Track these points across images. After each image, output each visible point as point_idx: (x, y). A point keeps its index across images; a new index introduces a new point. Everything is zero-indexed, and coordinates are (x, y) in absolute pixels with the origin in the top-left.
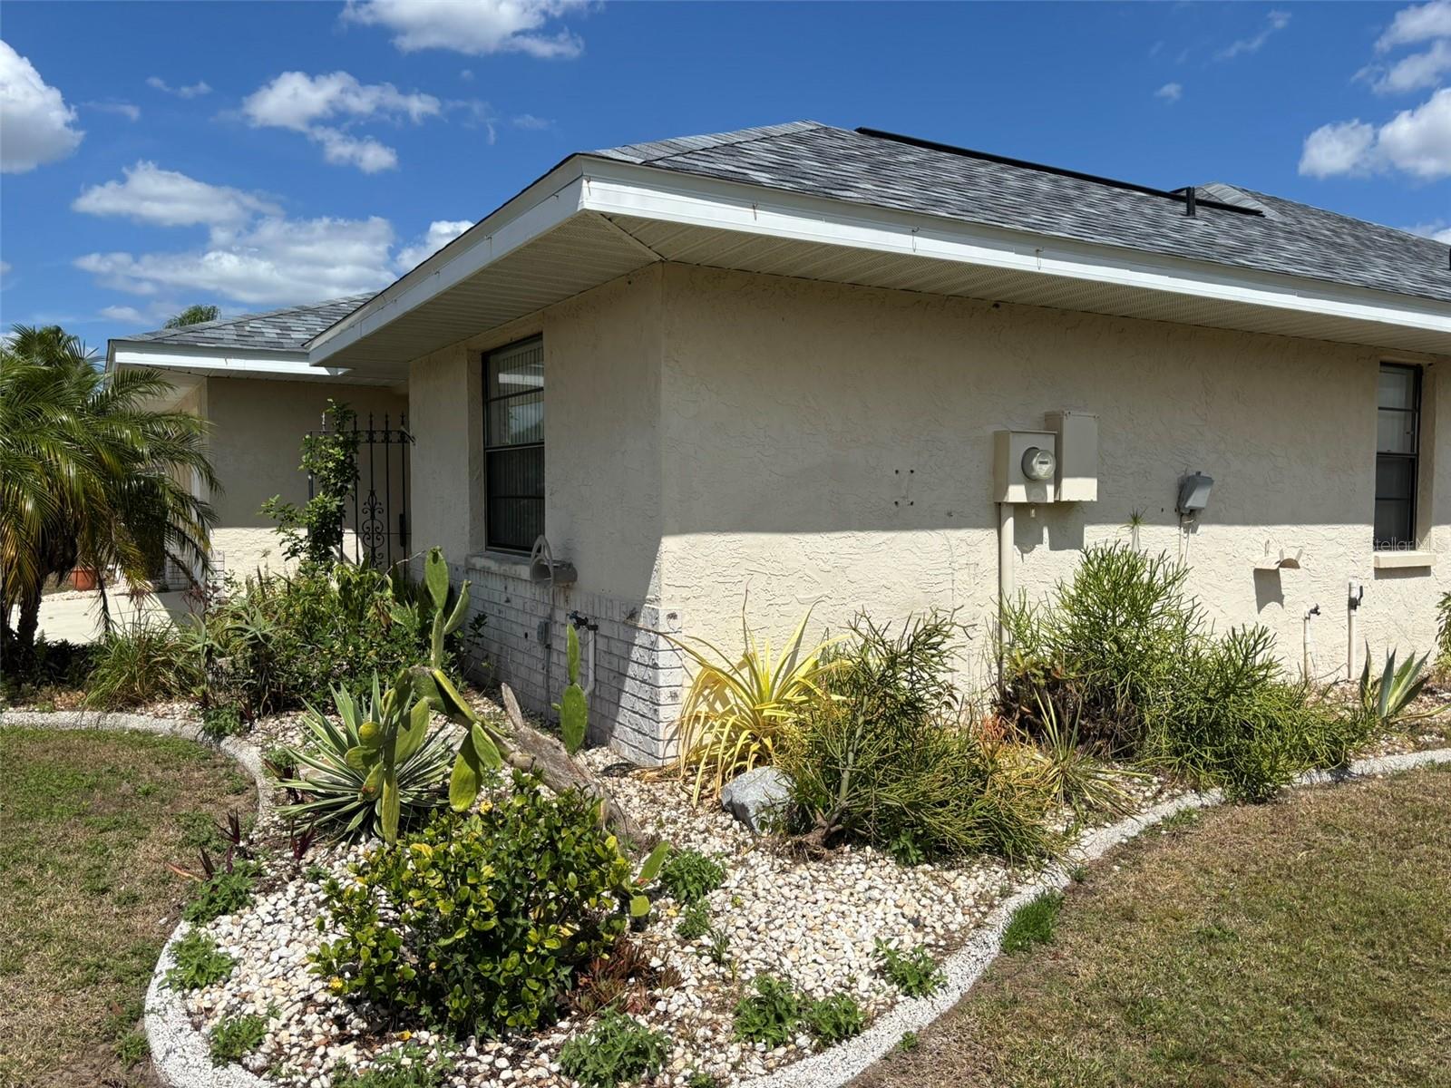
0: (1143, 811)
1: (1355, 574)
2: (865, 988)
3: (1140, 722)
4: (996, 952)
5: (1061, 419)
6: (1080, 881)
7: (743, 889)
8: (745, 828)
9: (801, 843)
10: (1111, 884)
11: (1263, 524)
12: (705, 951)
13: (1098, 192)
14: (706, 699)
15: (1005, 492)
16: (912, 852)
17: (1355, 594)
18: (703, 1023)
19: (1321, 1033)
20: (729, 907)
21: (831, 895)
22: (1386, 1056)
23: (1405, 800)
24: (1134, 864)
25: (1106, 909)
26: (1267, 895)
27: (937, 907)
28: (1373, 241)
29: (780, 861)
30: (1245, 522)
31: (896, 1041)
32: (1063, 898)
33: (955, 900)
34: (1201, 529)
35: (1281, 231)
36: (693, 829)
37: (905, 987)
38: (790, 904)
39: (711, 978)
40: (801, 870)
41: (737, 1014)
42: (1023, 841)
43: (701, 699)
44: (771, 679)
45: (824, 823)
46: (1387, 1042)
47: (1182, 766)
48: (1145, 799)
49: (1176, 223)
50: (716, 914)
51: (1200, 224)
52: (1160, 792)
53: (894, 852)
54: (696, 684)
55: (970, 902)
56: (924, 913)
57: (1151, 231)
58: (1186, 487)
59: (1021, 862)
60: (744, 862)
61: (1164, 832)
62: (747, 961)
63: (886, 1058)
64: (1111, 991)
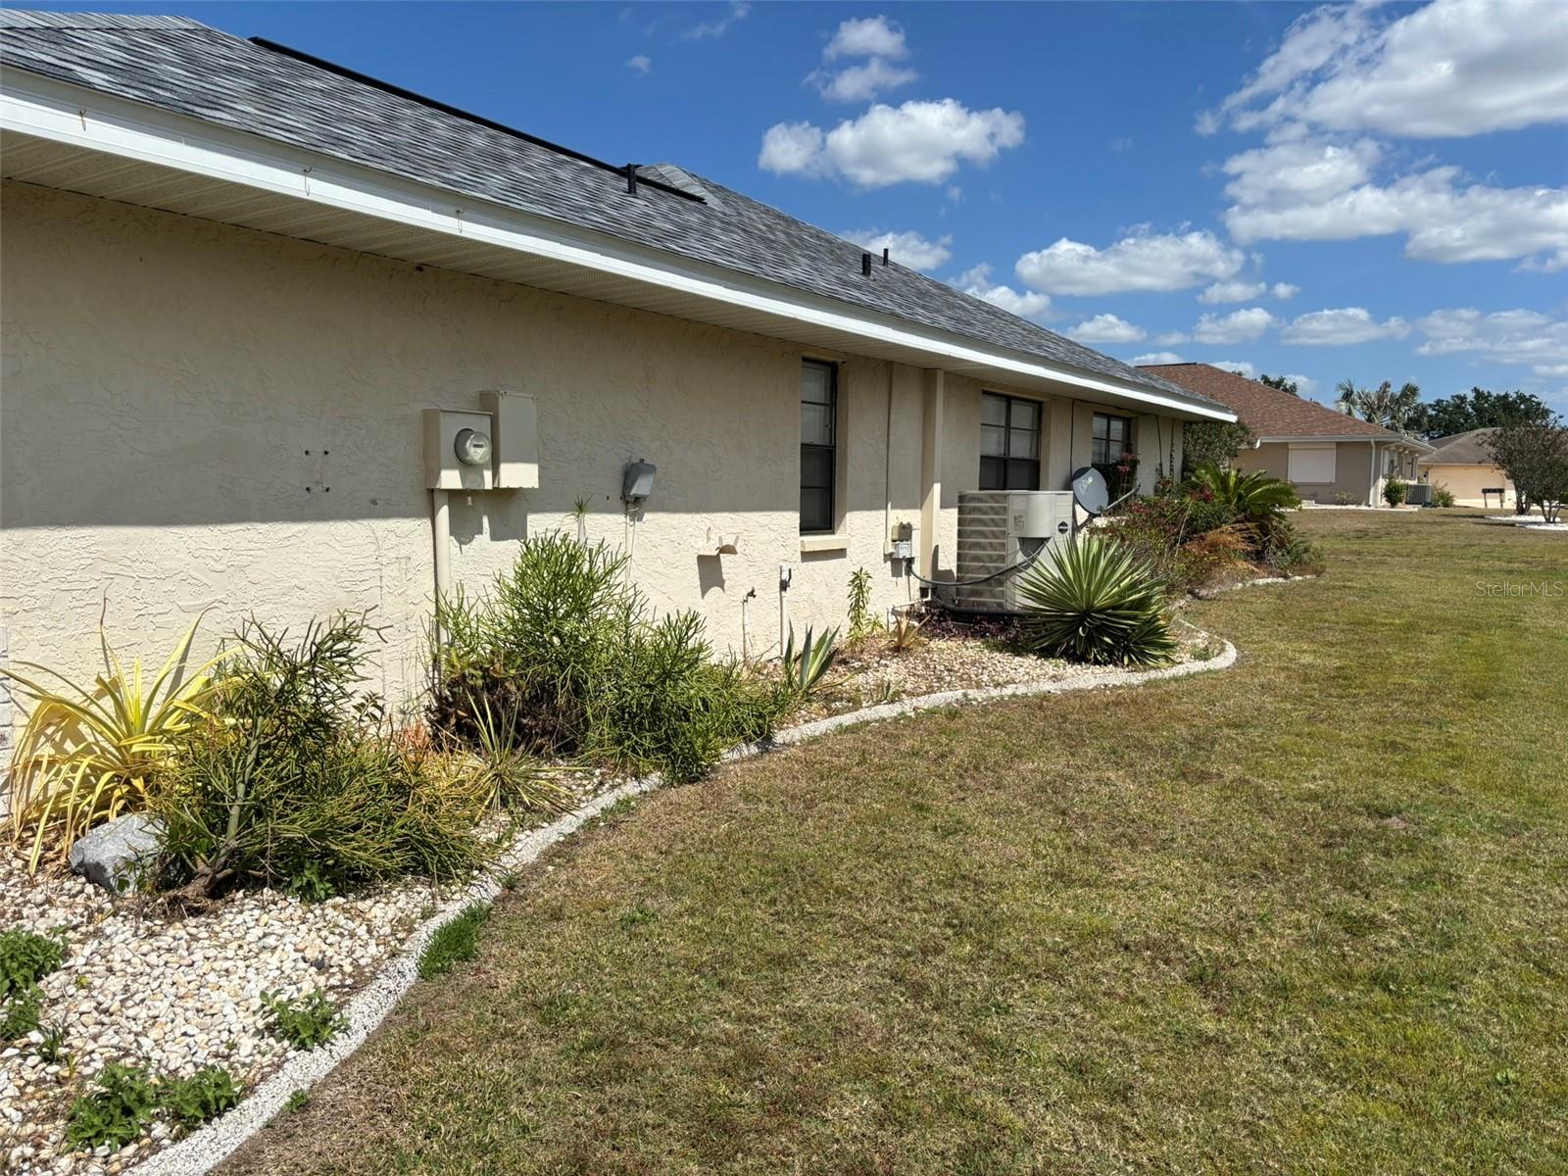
0: (582, 805)
1: (785, 557)
2: (248, 1052)
3: (583, 715)
4: (413, 980)
5: (497, 398)
6: (511, 888)
7: (93, 965)
8: (102, 890)
9: (176, 898)
10: (543, 887)
11: (704, 512)
12: (33, 1050)
13: (540, 156)
14: (50, 738)
15: (437, 477)
16: (318, 886)
17: (785, 576)
18: (19, 1140)
19: (722, 995)
20: (71, 990)
21: (212, 953)
22: (774, 1004)
23: (815, 763)
24: (568, 862)
25: (535, 913)
26: (689, 871)
27: (347, 943)
28: (801, 239)
29: (148, 923)
30: (688, 510)
31: (282, 1104)
32: (491, 909)
33: (369, 931)
34: (647, 516)
35: (719, 220)
36: (26, 903)
37: (297, 1040)
38: (156, 972)
39: (39, 1082)
40: (177, 930)
41: (72, 1118)
42: (450, 856)
43: (43, 739)
44: (143, 706)
45: (207, 870)
46: (778, 990)
47: (623, 755)
48: (586, 793)
49: (617, 200)
50: (54, 1002)
51: (641, 204)
52: (601, 783)
53: (298, 889)
54: (33, 721)
55: (387, 930)
56: (330, 952)
57: (587, 204)
58: (631, 473)
59: (448, 878)
60: (98, 933)
61: (602, 824)
62: (93, 1052)
63: (268, 1126)
64: (530, 996)
